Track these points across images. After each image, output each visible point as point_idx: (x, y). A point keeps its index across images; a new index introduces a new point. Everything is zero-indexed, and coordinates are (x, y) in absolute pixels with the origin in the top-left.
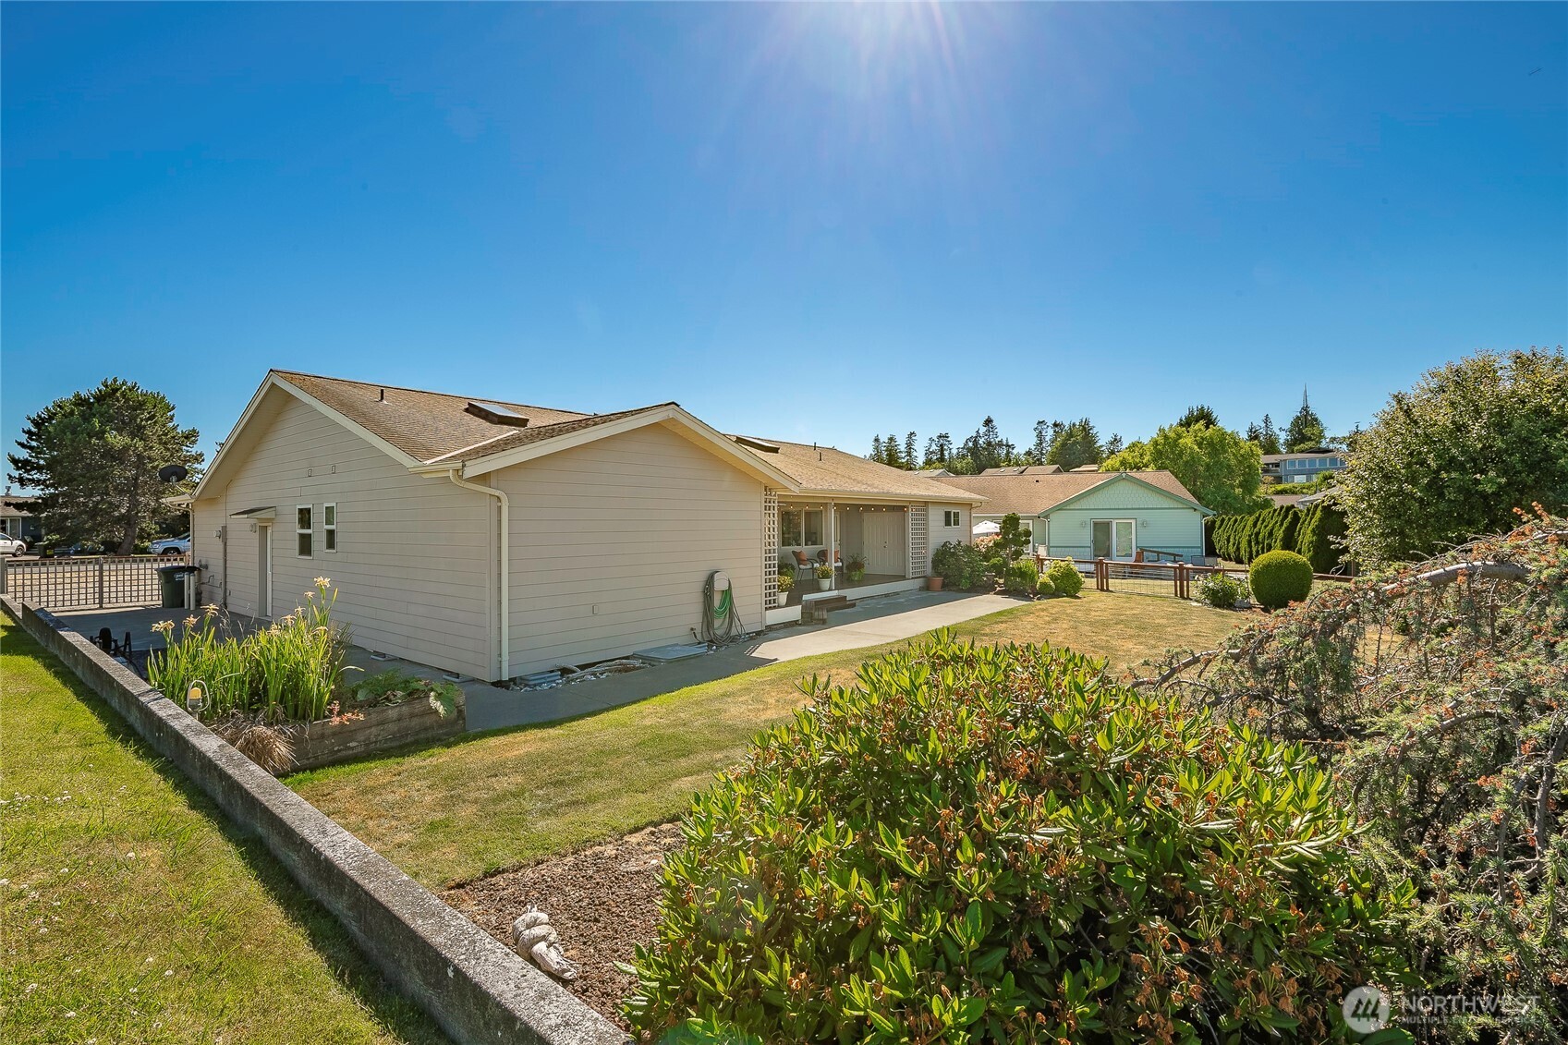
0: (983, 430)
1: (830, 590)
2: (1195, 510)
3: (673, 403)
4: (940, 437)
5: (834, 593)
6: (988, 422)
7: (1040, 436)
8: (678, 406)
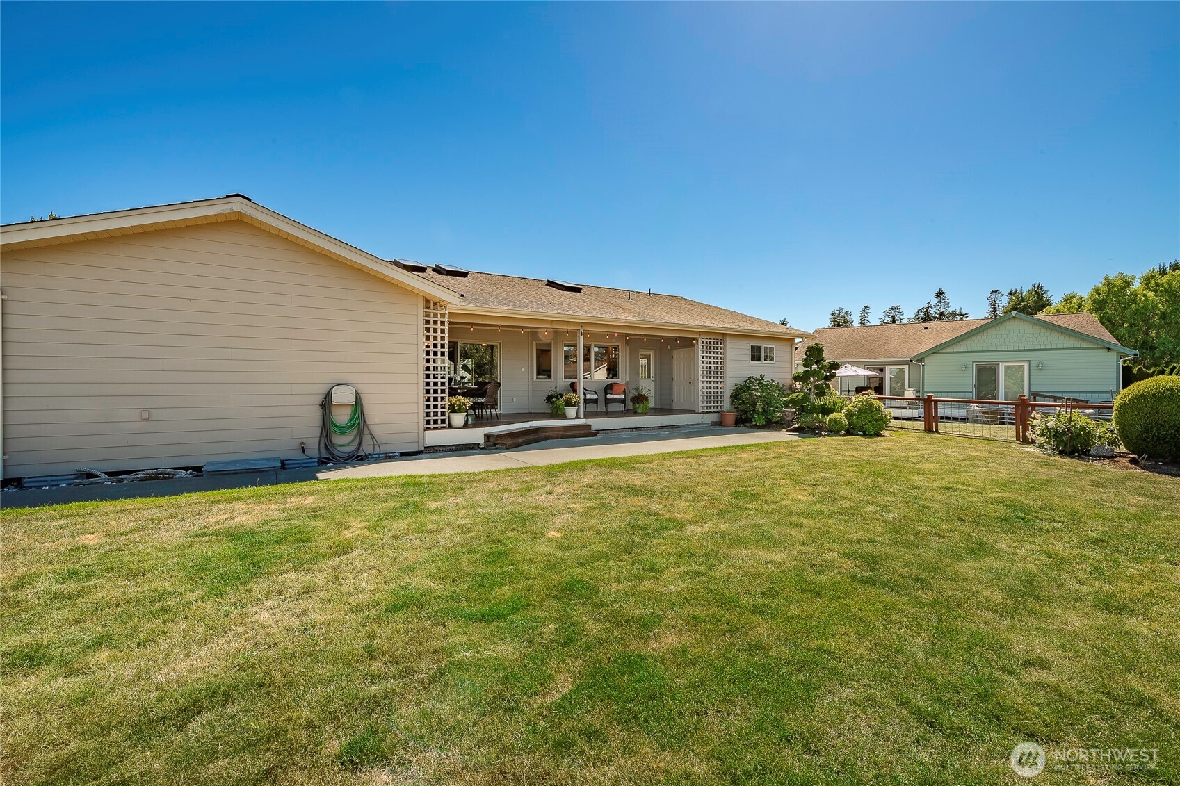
0: (934, 301)
1: (577, 417)
2: (1109, 349)
3: (238, 195)
4: (892, 309)
5: (582, 422)
6: (940, 294)
7: (994, 304)
8: (249, 200)
